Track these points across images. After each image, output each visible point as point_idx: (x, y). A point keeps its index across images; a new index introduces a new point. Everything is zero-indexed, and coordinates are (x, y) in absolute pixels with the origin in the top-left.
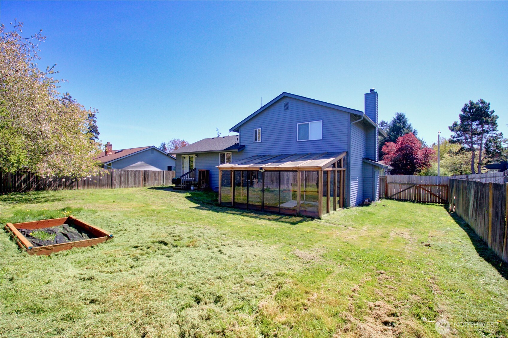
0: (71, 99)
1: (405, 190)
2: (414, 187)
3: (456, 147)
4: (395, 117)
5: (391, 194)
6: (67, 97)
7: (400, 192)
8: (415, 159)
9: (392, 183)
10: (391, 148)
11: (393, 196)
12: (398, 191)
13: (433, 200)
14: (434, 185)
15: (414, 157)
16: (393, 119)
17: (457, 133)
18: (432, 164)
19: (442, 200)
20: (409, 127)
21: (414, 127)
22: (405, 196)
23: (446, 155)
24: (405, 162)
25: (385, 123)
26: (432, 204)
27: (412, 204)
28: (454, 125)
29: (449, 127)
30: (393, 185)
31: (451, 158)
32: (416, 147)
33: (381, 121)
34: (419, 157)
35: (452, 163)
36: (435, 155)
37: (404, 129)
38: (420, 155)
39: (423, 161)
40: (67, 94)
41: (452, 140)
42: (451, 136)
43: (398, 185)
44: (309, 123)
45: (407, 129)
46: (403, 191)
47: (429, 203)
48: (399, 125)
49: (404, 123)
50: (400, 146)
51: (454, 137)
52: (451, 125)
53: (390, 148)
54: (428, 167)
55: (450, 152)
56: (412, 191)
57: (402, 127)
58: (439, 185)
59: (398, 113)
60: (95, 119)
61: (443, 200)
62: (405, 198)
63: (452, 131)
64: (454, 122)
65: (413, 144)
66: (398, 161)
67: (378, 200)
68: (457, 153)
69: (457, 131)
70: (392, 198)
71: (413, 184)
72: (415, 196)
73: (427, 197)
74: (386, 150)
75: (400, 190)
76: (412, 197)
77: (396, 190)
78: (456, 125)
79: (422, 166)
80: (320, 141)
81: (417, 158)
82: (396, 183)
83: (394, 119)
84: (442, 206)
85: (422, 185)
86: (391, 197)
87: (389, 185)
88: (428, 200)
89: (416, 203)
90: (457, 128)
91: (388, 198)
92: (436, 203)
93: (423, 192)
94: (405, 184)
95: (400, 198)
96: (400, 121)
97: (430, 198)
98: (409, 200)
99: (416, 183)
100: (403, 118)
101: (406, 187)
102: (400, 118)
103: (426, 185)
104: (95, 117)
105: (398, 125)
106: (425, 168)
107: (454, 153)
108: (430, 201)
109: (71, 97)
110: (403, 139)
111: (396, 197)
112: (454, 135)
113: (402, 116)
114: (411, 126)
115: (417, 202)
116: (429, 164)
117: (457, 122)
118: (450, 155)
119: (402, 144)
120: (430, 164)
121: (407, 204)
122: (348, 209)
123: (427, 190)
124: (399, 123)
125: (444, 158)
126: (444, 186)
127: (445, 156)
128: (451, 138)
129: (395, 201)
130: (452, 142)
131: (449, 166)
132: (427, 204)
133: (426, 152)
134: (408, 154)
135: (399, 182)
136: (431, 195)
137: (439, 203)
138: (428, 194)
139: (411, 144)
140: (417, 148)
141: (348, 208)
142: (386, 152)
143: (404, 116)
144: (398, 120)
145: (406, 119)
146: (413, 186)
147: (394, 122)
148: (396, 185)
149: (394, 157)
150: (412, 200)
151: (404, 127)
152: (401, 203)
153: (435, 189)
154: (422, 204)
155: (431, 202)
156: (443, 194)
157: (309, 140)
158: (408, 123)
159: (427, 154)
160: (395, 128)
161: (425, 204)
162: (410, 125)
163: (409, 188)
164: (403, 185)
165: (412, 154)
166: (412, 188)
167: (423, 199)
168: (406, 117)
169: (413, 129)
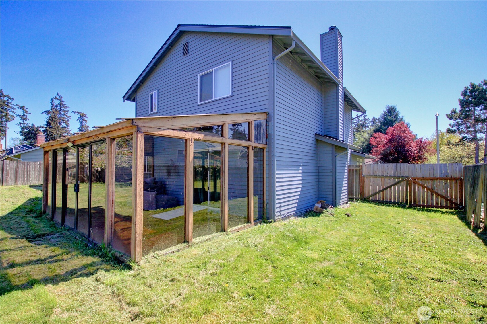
0: (62, 99)
1: (390, 187)
2: (405, 181)
3: (456, 138)
4: (386, 110)
5: (369, 192)
6: (58, 97)
7: (383, 190)
8: (407, 151)
9: (369, 176)
10: (380, 139)
11: (372, 195)
12: (379, 188)
13: (437, 204)
14: (438, 179)
15: (407, 149)
16: (383, 113)
17: (457, 121)
18: (429, 158)
19: (452, 203)
20: (402, 120)
21: (406, 120)
22: (391, 196)
23: (444, 148)
24: (396, 156)
25: (377, 119)
26: (435, 209)
27: (400, 210)
28: (452, 112)
29: (447, 115)
30: (372, 179)
31: (450, 150)
32: (409, 137)
33: (373, 118)
34: (413, 149)
35: (451, 156)
36: (432, 147)
37: (395, 122)
38: (413, 147)
39: (418, 154)
40: (58, 94)
41: (451, 130)
42: (450, 125)
43: (380, 179)
44: (214, 69)
45: (399, 122)
46: (387, 188)
47: (430, 208)
48: (391, 118)
49: (396, 116)
50: (390, 138)
51: (453, 126)
52: (449, 113)
53: (378, 139)
54: (423, 161)
55: (449, 143)
56: (402, 188)
57: (394, 120)
58: (445, 179)
59: (389, 106)
60: (86, 119)
61: (454, 203)
62: (390, 199)
63: (450, 119)
64: (452, 110)
65: (405, 135)
66: (388, 154)
67: (347, 203)
68: (456, 145)
69: (456, 119)
70: (371, 198)
71: (403, 177)
72: (406, 196)
73: (427, 198)
74: (374, 142)
75: (383, 187)
76: (402, 198)
77: (376, 188)
78: (455, 112)
79: (416, 159)
80: (229, 99)
81: (410, 151)
82: (376, 176)
83: (385, 112)
84: (452, 213)
85: (418, 179)
86: (369, 198)
87: (366, 179)
88: (427, 202)
89: (408, 208)
90: (457, 115)
91: (365, 199)
92: (442, 207)
93: (419, 191)
94: (390, 177)
95: (383, 199)
96: (391, 114)
97: (432, 199)
98: (398, 203)
99: (407, 176)
100: (394, 111)
101: (391, 182)
102: (391, 111)
103: (423, 179)
104: (86, 117)
105: (389, 118)
106: (420, 162)
107: (453, 144)
108: (432, 204)
109: (62, 98)
110: (394, 129)
111: (376, 197)
112: (453, 123)
113: (393, 109)
114: (404, 119)
115: (410, 207)
116: (424, 157)
117: (456, 109)
118: (449, 147)
119: (392, 135)
120: (426, 157)
121: (392, 210)
122: (269, 225)
123: (425, 187)
124: (390, 116)
125: (442, 151)
126: (455, 179)
127: (442, 149)
128: (449, 127)
129: (374, 205)
130: (451, 132)
131: (448, 160)
132: (427, 211)
133: (420, 144)
134: (400, 146)
135: (380, 174)
136: (432, 195)
137: (446, 208)
138: (427, 193)
139: (403, 134)
140: (410, 139)
141: (271, 222)
142: (374, 144)
143: (395, 109)
144: (389, 113)
145: (398, 112)
146: (403, 181)
147: (385, 116)
148: (376, 179)
149: (384, 150)
150: (401, 203)
151: (395, 120)
152: (383, 208)
153: (439, 186)
154: (419, 210)
155: (433, 206)
156: (453, 193)
157: (214, 99)
158: (400, 116)
159: (422, 146)
160: (386, 121)
161: (423, 210)
162: (402, 118)
163: (396, 184)
164: (386, 179)
165: (404, 147)
166: (402, 183)
167: (419, 202)
168: (397, 110)
169: (406, 122)
